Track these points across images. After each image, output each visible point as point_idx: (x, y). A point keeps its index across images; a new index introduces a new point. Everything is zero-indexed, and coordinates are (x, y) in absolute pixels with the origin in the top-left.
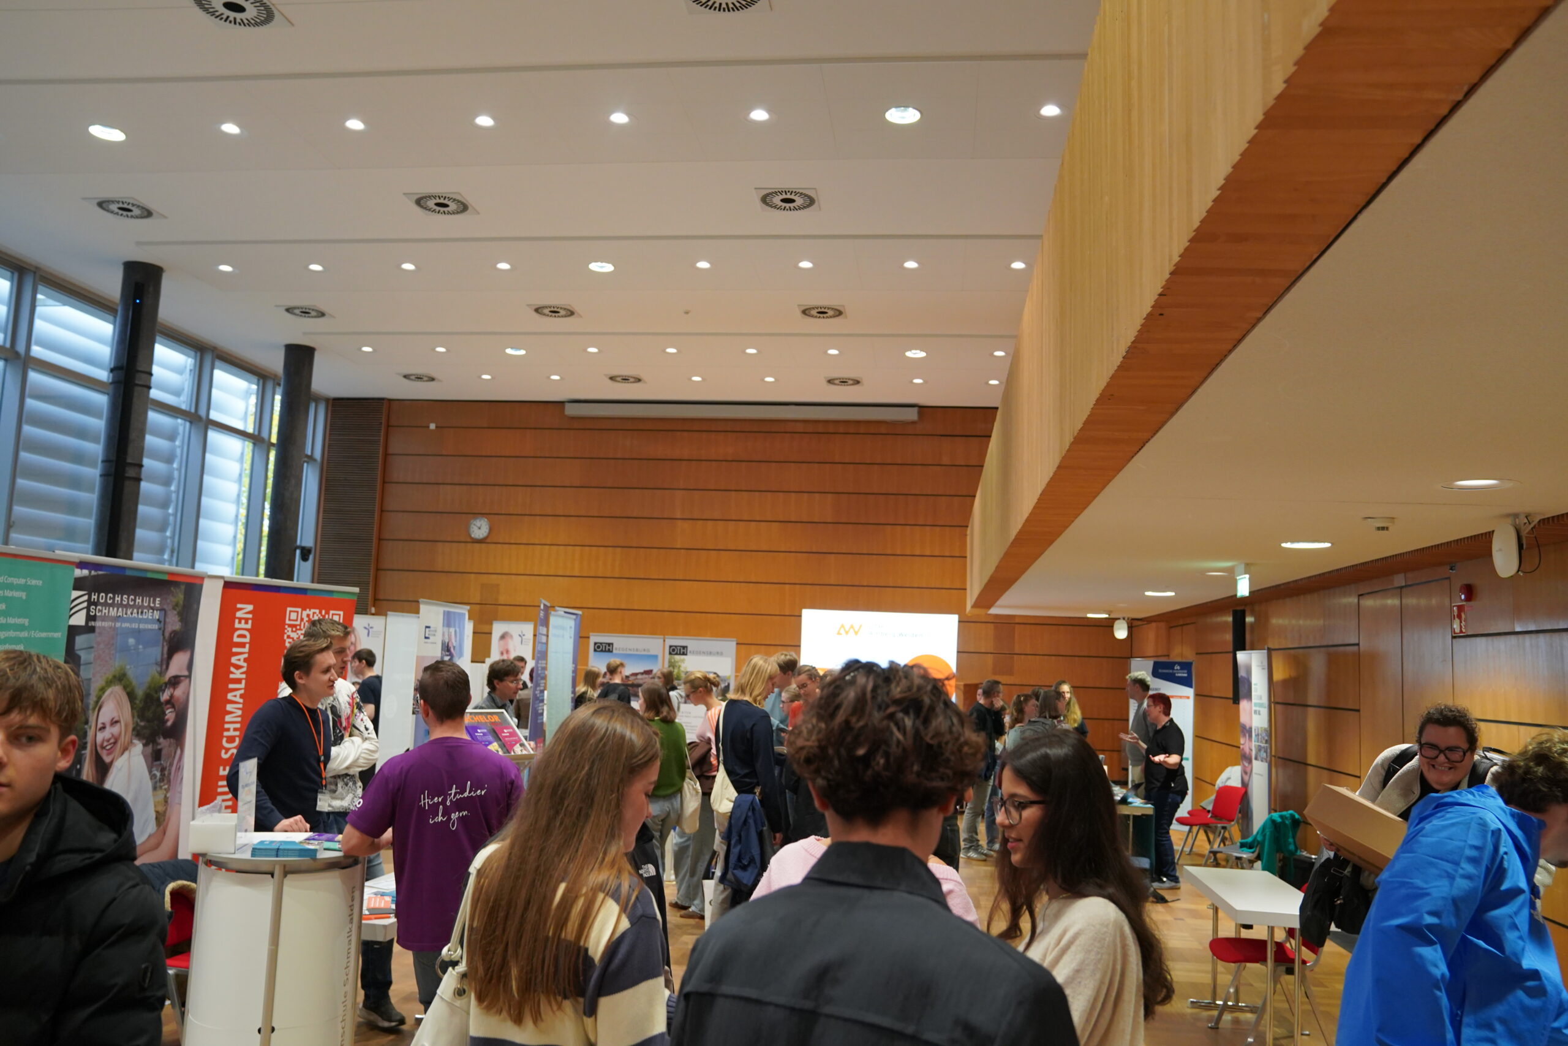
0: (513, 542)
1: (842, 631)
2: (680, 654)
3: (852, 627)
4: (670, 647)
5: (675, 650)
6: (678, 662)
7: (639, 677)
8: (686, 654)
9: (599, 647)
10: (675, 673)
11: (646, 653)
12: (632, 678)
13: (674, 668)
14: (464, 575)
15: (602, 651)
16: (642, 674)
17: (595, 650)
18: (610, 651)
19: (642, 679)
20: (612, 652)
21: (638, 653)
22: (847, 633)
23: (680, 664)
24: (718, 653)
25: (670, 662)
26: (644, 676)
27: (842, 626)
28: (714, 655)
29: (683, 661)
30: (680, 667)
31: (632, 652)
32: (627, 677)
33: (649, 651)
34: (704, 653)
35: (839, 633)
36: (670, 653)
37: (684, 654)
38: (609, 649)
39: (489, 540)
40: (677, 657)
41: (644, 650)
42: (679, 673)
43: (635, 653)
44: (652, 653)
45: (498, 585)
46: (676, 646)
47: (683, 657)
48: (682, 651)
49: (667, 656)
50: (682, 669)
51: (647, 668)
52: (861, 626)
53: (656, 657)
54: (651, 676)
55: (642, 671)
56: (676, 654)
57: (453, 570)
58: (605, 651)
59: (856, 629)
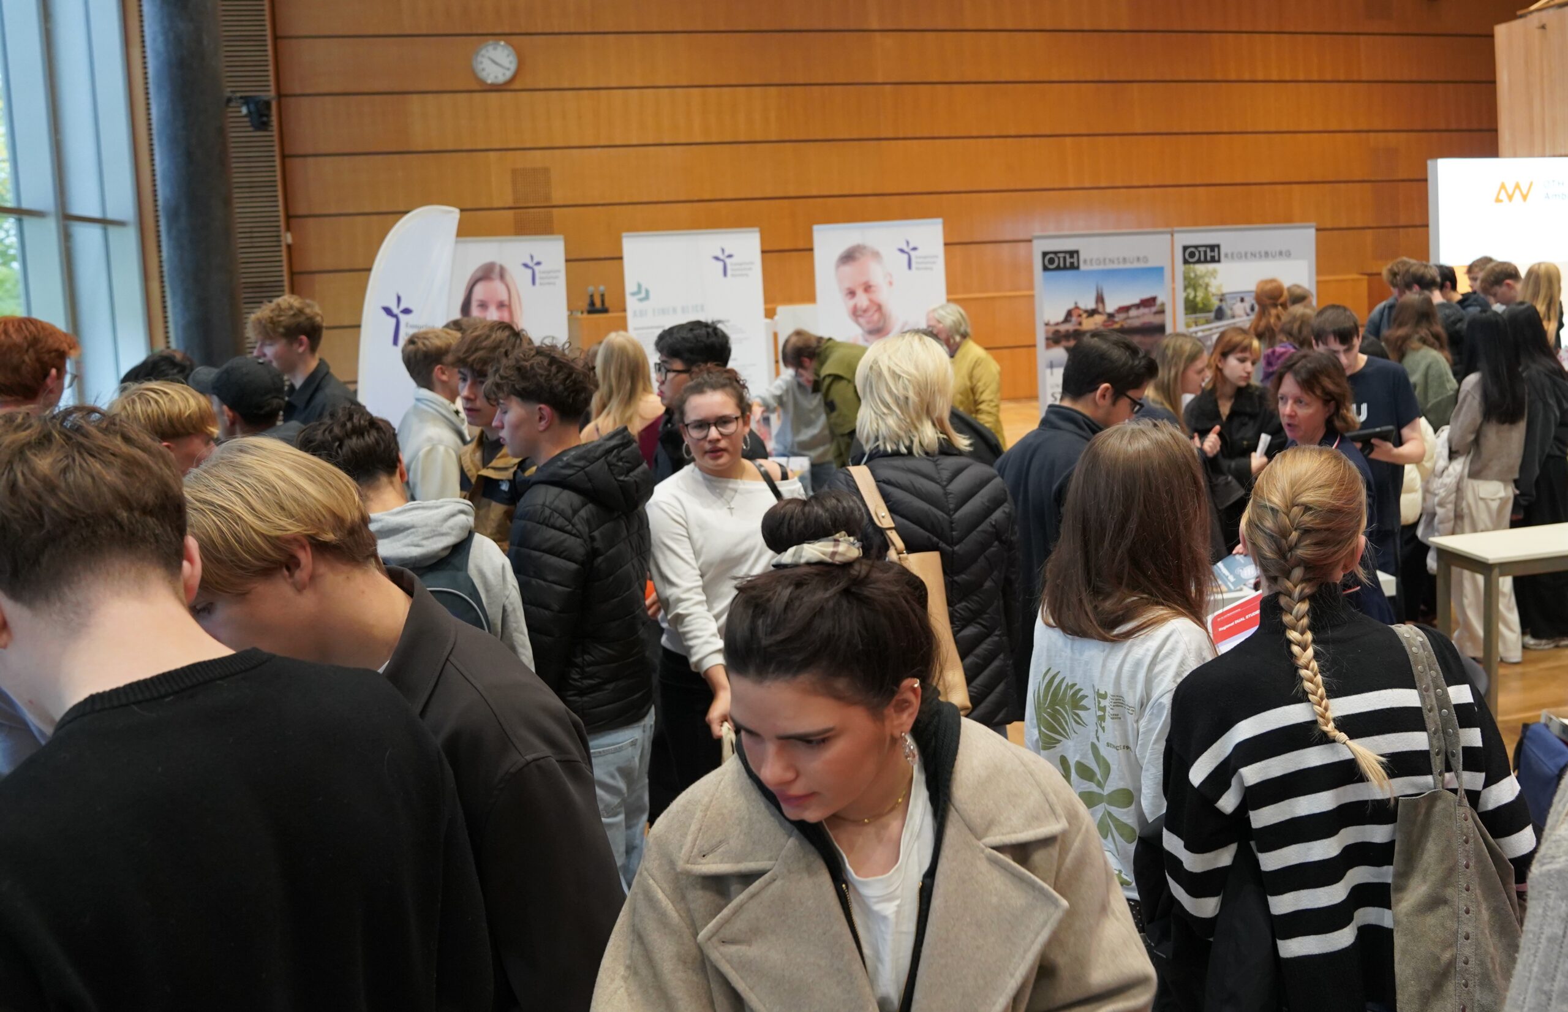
0: (566, 85)
1: (1503, 196)
2: (1206, 261)
3: (1517, 186)
4: (1185, 248)
5: (1194, 255)
6: (1202, 277)
7: (1133, 313)
8: (1219, 261)
9: (1051, 261)
10: (1198, 299)
11: (1141, 265)
12: (1119, 318)
13: (1195, 290)
14: (474, 154)
15: (1058, 268)
16: (1137, 306)
17: (1045, 269)
18: (1074, 267)
19: (1138, 317)
20: (1078, 268)
21: (1128, 266)
22: (1510, 198)
23: (1207, 280)
24: (1281, 253)
25: (1186, 278)
26: (1143, 310)
27: (1503, 186)
28: (1274, 257)
29: (1213, 274)
30: (1207, 285)
31: (1115, 266)
32: (1111, 316)
33: (1146, 260)
34: (1253, 255)
35: (1498, 200)
36: (1186, 262)
37: (1213, 260)
38: (1072, 264)
39: (517, 85)
40: (1201, 268)
41: (1138, 259)
42: (1206, 298)
43: (1122, 266)
44: (1151, 264)
45: (546, 171)
46: (1196, 247)
47: (1211, 266)
48: (1211, 254)
49: (1180, 267)
50: (1213, 289)
51: (1146, 295)
52: (1531, 184)
53: (1158, 271)
54: (1154, 309)
55: (1137, 301)
56: (1199, 261)
57: (450, 147)
58: (1065, 268)
59: (1525, 192)
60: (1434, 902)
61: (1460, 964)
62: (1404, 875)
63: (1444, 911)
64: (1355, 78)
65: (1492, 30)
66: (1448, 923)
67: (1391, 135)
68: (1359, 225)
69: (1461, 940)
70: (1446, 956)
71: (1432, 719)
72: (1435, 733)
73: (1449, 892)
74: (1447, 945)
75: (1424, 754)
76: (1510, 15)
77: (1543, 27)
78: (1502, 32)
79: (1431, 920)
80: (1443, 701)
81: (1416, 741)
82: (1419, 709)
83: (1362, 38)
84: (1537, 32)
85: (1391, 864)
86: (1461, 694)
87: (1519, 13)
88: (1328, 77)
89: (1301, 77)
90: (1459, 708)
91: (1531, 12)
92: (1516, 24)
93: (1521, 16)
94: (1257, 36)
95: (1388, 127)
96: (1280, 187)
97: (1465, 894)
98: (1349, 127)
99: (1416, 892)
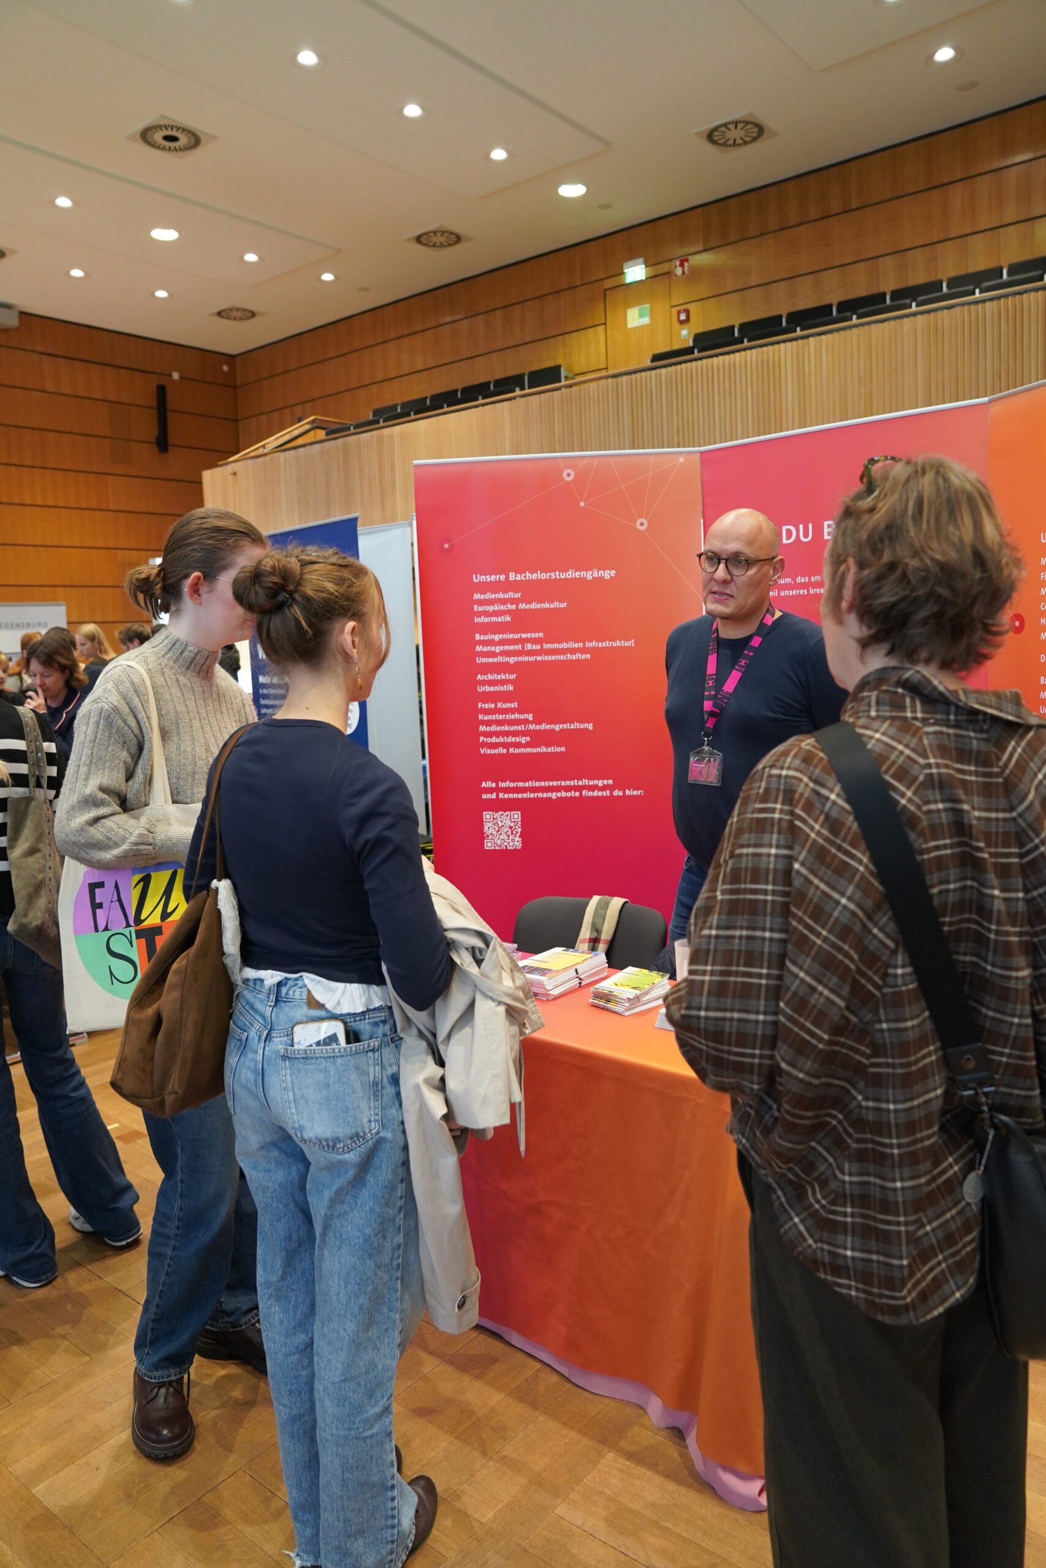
60: (33, 851)
61: (47, 882)
62: (13, 841)
63: (39, 855)
64: (105, 507)
65: (200, 477)
66: (40, 861)
67: (134, 552)
68: (111, 619)
69: (47, 870)
70: (40, 877)
71: (31, 757)
72: (33, 764)
73: (41, 846)
74: (41, 871)
75: (25, 777)
76: (212, 465)
77: (235, 474)
78: (207, 475)
79: (31, 860)
80: (39, 749)
81: (22, 768)
82: (25, 752)
83: (109, 477)
84: (231, 477)
85: (5, 835)
86: (51, 747)
87: (219, 463)
88: (83, 505)
89: (62, 504)
90: (48, 754)
91: (227, 464)
92: (217, 470)
93: (221, 466)
94: (24, 469)
95: (132, 546)
96: (47, 589)
97: (48, 847)
98: (101, 545)
99: (22, 846)
